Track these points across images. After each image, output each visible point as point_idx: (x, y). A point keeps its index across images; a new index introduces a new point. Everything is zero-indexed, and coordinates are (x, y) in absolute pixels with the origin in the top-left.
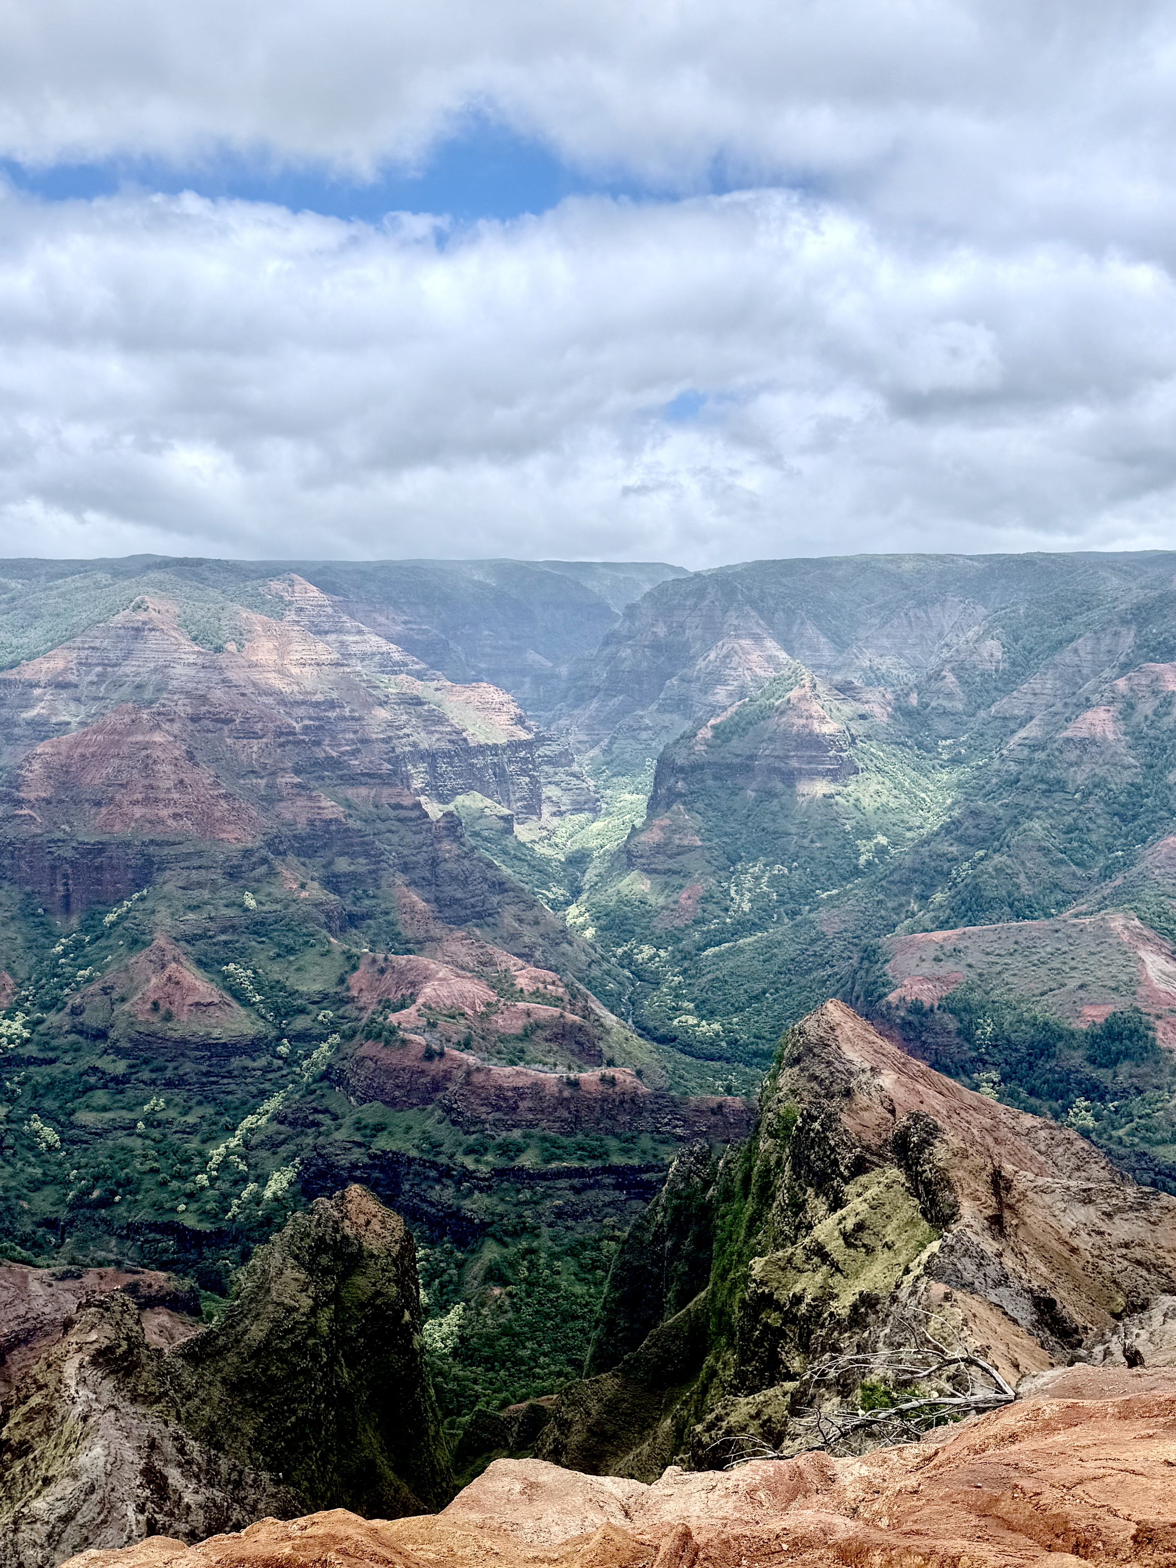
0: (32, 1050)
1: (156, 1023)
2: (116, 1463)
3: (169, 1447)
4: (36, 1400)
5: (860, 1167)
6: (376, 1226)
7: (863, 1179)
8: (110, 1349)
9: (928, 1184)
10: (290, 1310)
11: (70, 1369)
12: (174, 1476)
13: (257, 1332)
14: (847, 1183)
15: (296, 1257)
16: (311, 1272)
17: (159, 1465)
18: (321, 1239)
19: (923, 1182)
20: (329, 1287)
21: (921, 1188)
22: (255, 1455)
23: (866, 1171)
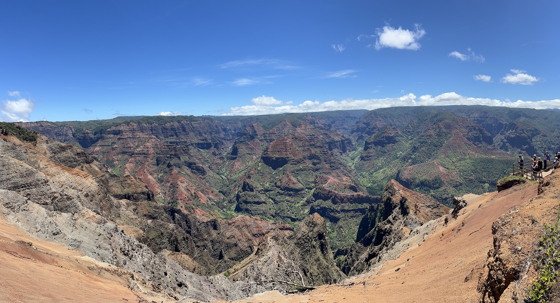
0: (270, 189)
1: (287, 185)
2: (274, 255)
3: (282, 253)
4: (263, 243)
6: (319, 219)
11: (269, 238)
12: (283, 258)
13: (299, 236)
17: (280, 256)
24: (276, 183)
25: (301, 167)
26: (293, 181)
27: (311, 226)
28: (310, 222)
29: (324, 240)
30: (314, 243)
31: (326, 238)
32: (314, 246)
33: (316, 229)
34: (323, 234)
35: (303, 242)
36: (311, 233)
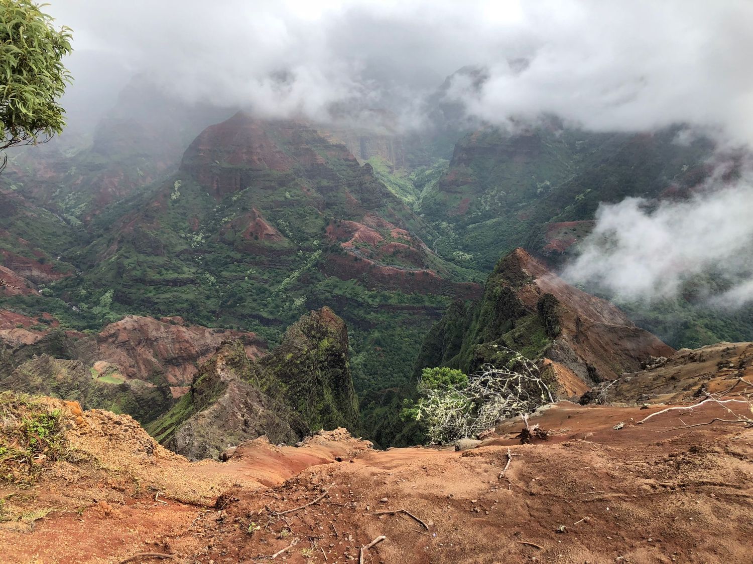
5: (523, 314)
7: (524, 318)
8: (233, 359)
9: (549, 322)
10: (300, 350)
14: (517, 319)
15: (303, 331)
16: (308, 337)
18: (312, 325)
19: (548, 321)
20: (314, 343)
21: (547, 322)
22: (285, 400)
23: (525, 315)
24: (222, 234)
25: (288, 195)
26: (267, 229)
27: (314, 337)
28: (312, 328)
29: (341, 368)
30: (319, 373)
31: (347, 365)
32: (318, 380)
33: (325, 343)
34: (340, 355)
35: (295, 371)
36: (314, 351)
